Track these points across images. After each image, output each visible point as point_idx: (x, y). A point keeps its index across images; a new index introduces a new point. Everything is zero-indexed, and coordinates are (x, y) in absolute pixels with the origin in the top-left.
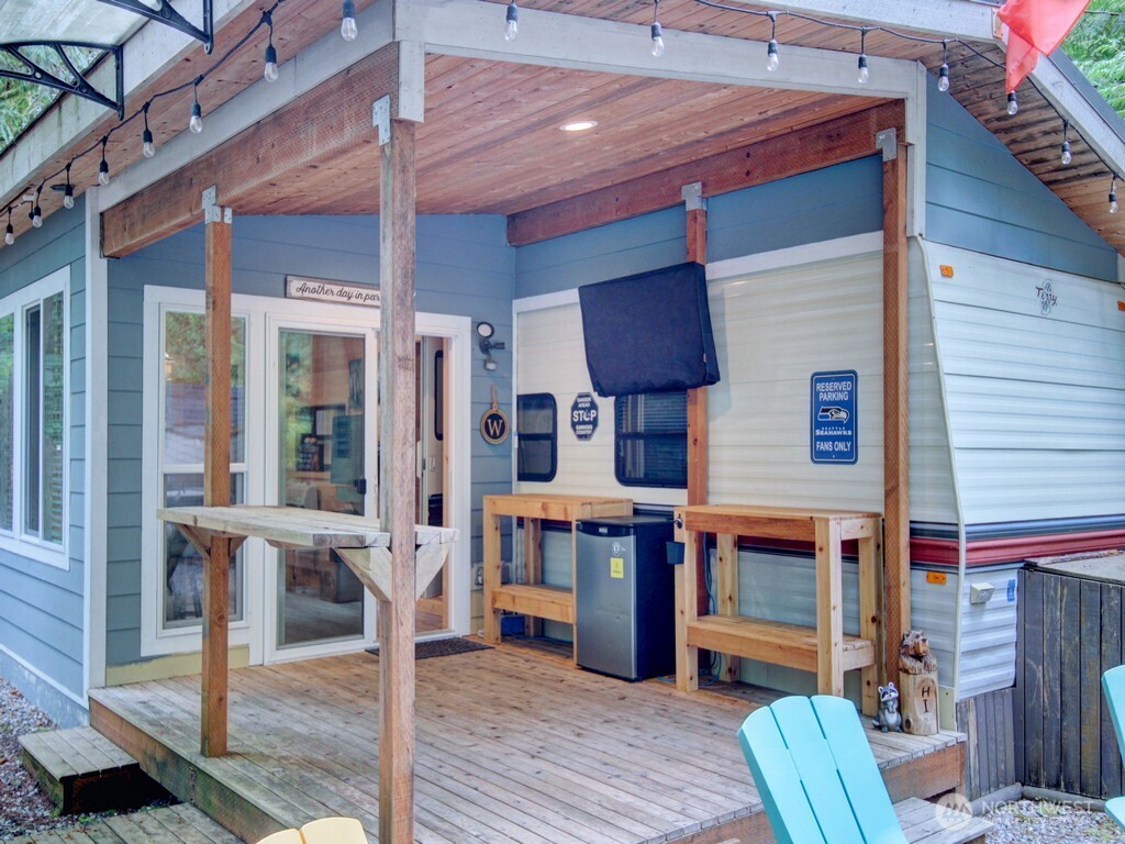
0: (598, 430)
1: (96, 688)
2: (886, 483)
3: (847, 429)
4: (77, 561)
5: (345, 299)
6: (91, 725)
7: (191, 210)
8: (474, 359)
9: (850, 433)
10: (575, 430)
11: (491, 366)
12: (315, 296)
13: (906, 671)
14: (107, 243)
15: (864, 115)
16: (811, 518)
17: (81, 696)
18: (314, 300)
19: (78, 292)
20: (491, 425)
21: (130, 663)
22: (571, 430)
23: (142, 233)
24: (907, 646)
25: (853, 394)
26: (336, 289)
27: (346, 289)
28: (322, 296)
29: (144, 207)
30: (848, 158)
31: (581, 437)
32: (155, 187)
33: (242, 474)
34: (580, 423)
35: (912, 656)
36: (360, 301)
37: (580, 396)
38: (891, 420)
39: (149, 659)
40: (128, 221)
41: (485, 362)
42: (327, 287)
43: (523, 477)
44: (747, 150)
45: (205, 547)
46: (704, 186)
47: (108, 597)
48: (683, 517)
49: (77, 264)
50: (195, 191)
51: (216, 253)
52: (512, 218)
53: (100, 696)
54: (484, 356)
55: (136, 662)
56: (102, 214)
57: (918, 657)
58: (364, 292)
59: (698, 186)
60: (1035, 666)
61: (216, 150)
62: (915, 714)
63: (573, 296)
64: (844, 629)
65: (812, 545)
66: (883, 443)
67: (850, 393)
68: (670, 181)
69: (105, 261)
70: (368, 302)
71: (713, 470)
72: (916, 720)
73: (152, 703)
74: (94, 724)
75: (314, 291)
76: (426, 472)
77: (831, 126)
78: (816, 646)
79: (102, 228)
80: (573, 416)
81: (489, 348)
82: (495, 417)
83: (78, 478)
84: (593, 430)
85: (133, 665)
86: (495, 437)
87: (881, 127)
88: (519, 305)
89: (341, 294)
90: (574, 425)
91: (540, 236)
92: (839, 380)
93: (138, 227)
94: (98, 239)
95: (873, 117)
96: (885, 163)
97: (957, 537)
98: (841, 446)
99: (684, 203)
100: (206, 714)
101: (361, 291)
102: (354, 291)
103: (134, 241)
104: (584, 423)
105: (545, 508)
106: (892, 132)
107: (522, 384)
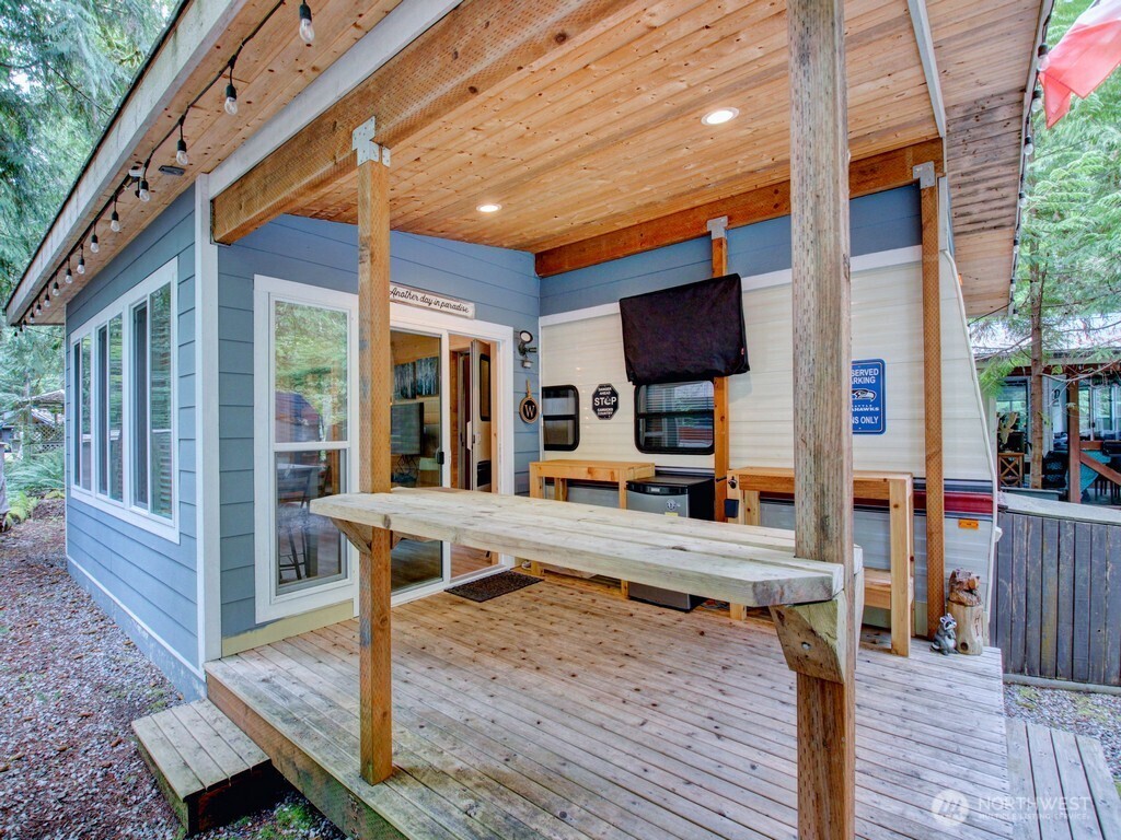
0: (618, 411)
1: (212, 661)
2: (927, 449)
3: (874, 406)
4: (187, 536)
5: (427, 305)
6: (208, 697)
7: (335, 158)
8: (515, 359)
9: (877, 409)
10: (597, 412)
11: (528, 365)
12: (403, 299)
13: (961, 603)
14: (218, 227)
15: (899, 153)
16: (885, 480)
17: (197, 668)
18: (403, 303)
19: (187, 280)
20: (527, 410)
21: (245, 631)
22: (593, 412)
23: (261, 204)
24: (960, 582)
25: (881, 377)
26: (420, 295)
27: (427, 296)
28: (408, 300)
29: (265, 178)
30: (880, 189)
31: (601, 417)
32: (278, 152)
33: (345, 450)
34: (600, 407)
35: (966, 591)
36: (438, 307)
37: (601, 387)
38: (933, 398)
39: (263, 625)
40: (244, 199)
41: (523, 362)
42: (413, 293)
43: (547, 447)
44: (775, 188)
45: (365, 541)
46: (730, 218)
47: (222, 572)
48: (737, 479)
49: (185, 253)
50: (341, 134)
51: (374, 197)
52: (539, 257)
53: (217, 670)
54: (521, 358)
55: (251, 630)
56: (213, 201)
57: (971, 591)
58: (441, 300)
59: (724, 220)
60: (1005, 584)
61: (375, 76)
62: (971, 639)
63: (615, 308)
64: (864, 563)
65: (887, 502)
66: (924, 417)
67: (877, 378)
68: (695, 218)
69: (215, 248)
70: (444, 309)
71: (732, 440)
72: (973, 643)
73: (277, 681)
74: (213, 698)
75: (403, 295)
76: (476, 445)
77: (863, 164)
78: (889, 586)
79: (213, 214)
80: (594, 402)
81: (524, 350)
82: (530, 403)
83: (188, 457)
84: (614, 411)
85: (249, 633)
86: (530, 418)
87: (918, 161)
88: (543, 321)
89: (423, 300)
90: (595, 408)
91: (567, 267)
92: (866, 367)
93: (256, 202)
94: (208, 225)
95: (909, 155)
96: (924, 190)
97: (991, 492)
98: (868, 420)
99: (710, 233)
100: (369, 733)
101: (439, 299)
102: (433, 298)
103: (252, 216)
104: (605, 406)
105: (590, 471)
106: (931, 165)
107: (546, 380)
